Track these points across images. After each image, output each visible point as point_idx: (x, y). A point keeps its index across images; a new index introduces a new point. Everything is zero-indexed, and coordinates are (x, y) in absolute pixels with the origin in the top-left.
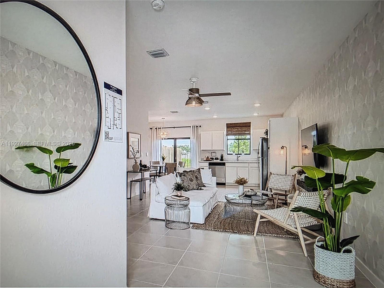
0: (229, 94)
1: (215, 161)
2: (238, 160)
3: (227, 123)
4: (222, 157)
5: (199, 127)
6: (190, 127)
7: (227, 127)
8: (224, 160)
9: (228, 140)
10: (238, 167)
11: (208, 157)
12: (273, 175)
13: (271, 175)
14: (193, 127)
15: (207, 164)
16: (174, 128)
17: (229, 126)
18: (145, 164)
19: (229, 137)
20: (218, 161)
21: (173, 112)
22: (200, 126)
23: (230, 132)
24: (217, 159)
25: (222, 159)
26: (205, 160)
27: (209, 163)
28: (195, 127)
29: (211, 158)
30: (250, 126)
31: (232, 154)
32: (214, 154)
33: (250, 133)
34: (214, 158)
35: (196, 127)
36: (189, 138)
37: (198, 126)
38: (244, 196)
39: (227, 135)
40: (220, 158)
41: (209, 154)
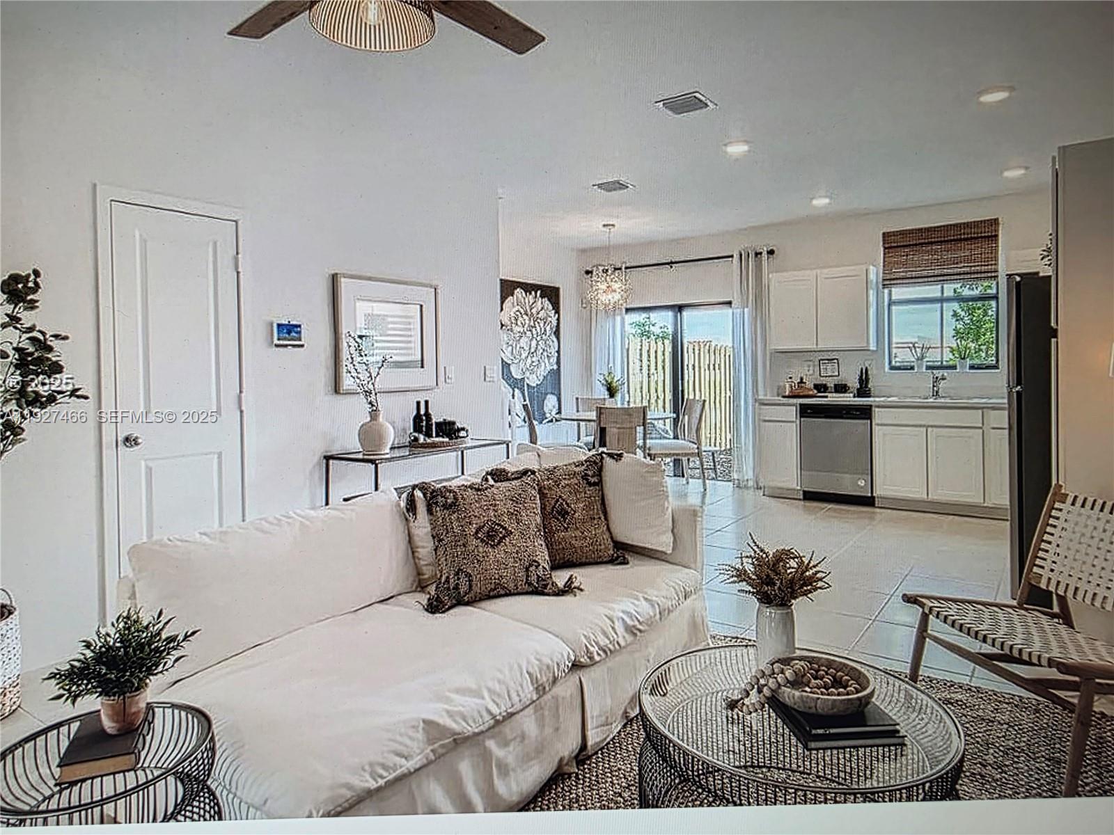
1: (833, 398)
2: (936, 394)
3: (886, 230)
4: (864, 380)
5: (765, 255)
6: (732, 256)
7: (885, 248)
8: (872, 392)
9: (894, 308)
10: (932, 426)
11: (802, 381)
14: (741, 255)
15: (791, 413)
16: (671, 263)
17: (896, 243)
18: (449, 419)
19: (899, 293)
20: (848, 399)
22: (771, 252)
23: (899, 272)
24: (841, 388)
25: (863, 391)
26: (786, 393)
27: (801, 405)
28: (748, 255)
29: (817, 387)
30: (995, 237)
31: (912, 368)
32: (830, 369)
33: (996, 271)
34: (831, 383)
35: (751, 256)
36: (729, 303)
37: (761, 253)
39: (889, 282)
40: (854, 383)
41: (809, 366)
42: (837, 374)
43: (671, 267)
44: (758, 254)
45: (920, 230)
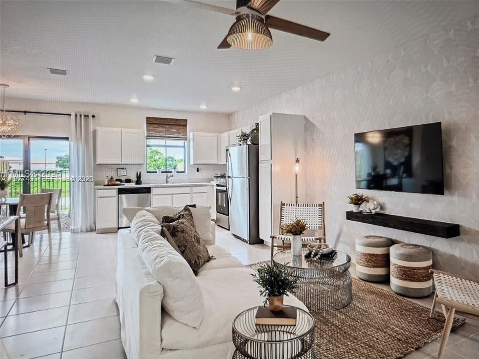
0: (322, 36)
1: (126, 185)
2: (167, 182)
3: (147, 116)
4: (139, 177)
5: (91, 117)
6: (70, 115)
7: (147, 123)
8: (143, 182)
10: (174, 194)
11: (112, 178)
12: (287, 205)
13: (283, 207)
14: (76, 115)
15: (113, 192)
16: (25, 112)
17: (151, 122)
19: (151, 142)
20: (133, 185)
21: (53, 71)
22: (94, 116)
23: (154, 133)
24: (128, 181)
25: (138, 182)
26: (106, 184)
27: (117, 189)
28: (81, 116)
29: (117, 180)
30: (186, 126)
31: (156, 172)
32: (122, 173)
33: (186, 138)
34: (123, 179)
35: (83, 117)
36: (67, 139)
37: (88, 116)
38: (319, 258)
39: (148, 137)
40: (134, 178)
41: (112, 171)
42: (125, 174)
43: (25, 114)
44: (86, 116)
45: (161, 118)
